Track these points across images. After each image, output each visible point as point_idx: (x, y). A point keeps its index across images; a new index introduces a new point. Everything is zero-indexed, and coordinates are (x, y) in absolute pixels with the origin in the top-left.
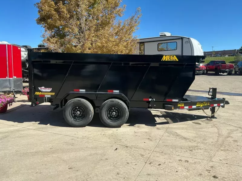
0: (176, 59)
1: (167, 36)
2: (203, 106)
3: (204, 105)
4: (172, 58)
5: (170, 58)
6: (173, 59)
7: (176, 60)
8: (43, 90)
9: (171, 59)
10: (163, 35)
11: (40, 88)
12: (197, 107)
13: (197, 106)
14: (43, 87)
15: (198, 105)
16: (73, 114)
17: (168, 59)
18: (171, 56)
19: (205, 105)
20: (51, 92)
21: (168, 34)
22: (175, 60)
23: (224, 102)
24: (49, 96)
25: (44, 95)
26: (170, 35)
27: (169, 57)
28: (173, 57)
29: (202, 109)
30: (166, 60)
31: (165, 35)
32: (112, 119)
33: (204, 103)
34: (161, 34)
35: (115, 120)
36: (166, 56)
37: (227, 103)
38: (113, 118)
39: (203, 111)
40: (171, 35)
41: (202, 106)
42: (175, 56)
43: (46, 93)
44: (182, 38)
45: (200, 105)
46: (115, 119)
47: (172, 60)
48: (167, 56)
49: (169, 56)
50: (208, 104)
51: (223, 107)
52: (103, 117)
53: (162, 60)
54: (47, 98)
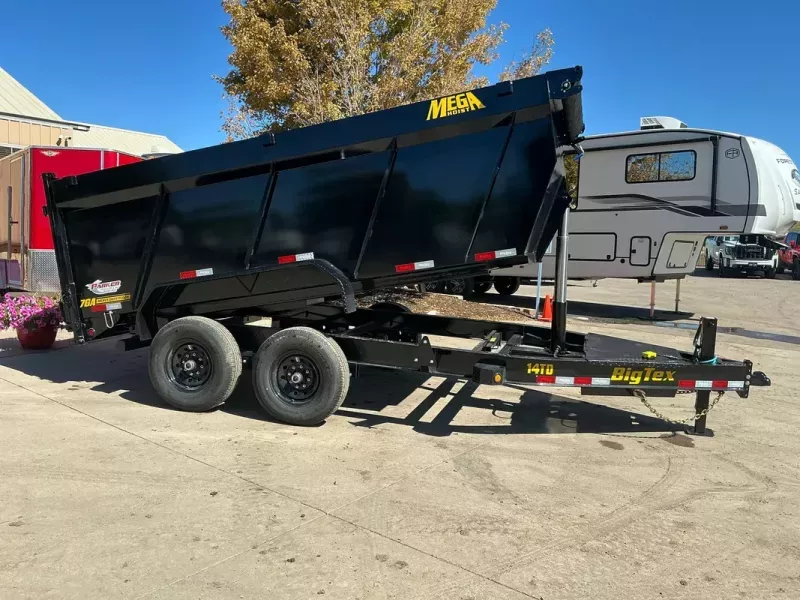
0: (474, 102)
1: (666, 128)
2: (642, 382)
3: (646, 379)
4: (462, 103)
5: (454, 105)
6: (466, 104)
7: (475, 106)
8: (99, 289)
9: (460, 106)
10: (652, 127)
11: (89, 286)
12: (612, 382)
13: (614, 378)
14: (98, 282)
15: (620, 378)
16: (177, 365)
17: (450, 108)
18: (458, 97)
19: (654, 379)
20: (119, 292)
21: (671, 123)
22: (473, 108)
23: (749, 376)
24: (118, 306)
25: (103, 307)
26: (678, 128)
27: (450, 103)
28: (465, 97)
29: (640, 394)
30: (443, 115)
31: (661, 127)
32: (292, 394)
33: (649, 371)
34: (645, 121)
35: (301, 400)
36: (439, 100)
37: (761, 380)
38: (296, 393)
39: (643, 400)
40: (682, 125)
41: (638, 380)
42: (470, 95)
43: (108, 299)
44: (715, 139)
45: (626, 379)
46: (303, 396)
47: (463, 111)
48: (443, 101)
49: (450, 98)
50: (665, 376)
51: (743, 393)
52: (263, 387)
53: (428, 119)
54: (111, 312)
